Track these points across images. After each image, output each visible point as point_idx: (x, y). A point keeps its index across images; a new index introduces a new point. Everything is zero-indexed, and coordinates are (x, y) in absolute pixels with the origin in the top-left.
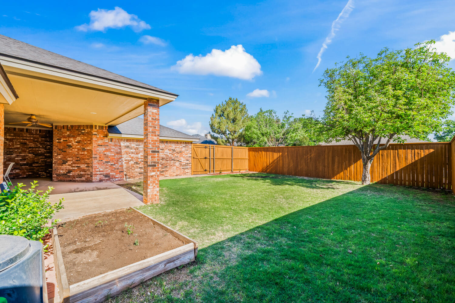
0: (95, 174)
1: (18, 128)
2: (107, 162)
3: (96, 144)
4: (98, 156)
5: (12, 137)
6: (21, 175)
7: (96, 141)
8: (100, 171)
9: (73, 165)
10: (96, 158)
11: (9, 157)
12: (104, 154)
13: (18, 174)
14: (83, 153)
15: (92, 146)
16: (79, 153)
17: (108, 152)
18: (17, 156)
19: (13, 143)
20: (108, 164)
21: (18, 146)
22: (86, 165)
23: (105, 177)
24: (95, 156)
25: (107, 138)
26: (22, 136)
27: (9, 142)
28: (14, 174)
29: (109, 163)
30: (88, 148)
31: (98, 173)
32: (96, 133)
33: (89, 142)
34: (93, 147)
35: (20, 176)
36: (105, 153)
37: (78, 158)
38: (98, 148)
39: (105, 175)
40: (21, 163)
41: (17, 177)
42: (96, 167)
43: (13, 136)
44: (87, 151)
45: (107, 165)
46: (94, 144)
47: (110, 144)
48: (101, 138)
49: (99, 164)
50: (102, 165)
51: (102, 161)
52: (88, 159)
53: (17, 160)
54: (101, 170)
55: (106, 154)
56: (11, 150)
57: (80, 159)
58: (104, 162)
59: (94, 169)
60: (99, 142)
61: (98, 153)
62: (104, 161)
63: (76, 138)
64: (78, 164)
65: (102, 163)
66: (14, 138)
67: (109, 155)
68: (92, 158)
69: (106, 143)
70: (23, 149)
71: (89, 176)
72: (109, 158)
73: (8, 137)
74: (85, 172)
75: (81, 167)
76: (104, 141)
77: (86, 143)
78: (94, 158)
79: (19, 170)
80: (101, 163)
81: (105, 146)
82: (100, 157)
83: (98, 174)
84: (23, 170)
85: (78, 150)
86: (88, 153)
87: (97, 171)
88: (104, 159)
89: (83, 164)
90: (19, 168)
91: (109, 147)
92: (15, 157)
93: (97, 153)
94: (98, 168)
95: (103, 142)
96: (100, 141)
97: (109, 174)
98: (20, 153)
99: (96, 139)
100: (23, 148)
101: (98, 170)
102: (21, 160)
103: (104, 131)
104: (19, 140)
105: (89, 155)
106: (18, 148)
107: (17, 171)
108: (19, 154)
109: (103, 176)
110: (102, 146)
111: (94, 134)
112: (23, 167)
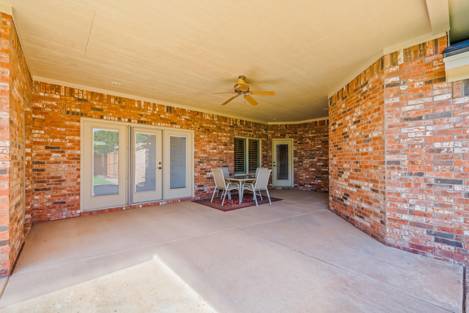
0: (395, 221)
1: (320, 121)
2: (443, 181)
3: (397, 115)
4: (404, 158)
5: (314, 135)
6: (322, 187)
7: (396, 105)
8: (412, 213)
9: (352, 181)
10: (398, 163)
11: (311, 162)
12: (432, 151)
13: (319, 185)
14: (365, 150)
15: (383, 125)
16: (358, 150)
17: (450, 139)
18: (319, 160)
19: (315, 142)
20: (450, 191)
21: (320, 146)
22: (371, 185)
23: (437, 240)
24: (394, 158)
25: (444, 85)
26: (323, 132)
27: (312, 142)
28: (316, 185)
29: (457, 188)
30: (375, 135)
31: (405, 217)
32: (396, 79)
33: (376, 115)
34: (386, 127)
35: (322, 189)
36: (437, 145)
37: (357, 163)
38: (404, 131)
39: (435, 230)
40: (322, 170)
41: (319, 189)
42: (399, 194)
43: (314, 133)
44: (374, 144)
45: (445, 194)
46: (390, 119)
47: (459, 105)
48: (416, 90)
49: (408, 185)
50: (422, 191)
51: (421, 174)
52: (376, 167)
53: (319, 165)
54: (418, 208)
55: (439, 150)
56: (313, 152)
57: (360, 166)
58: (433, 181)
59: (390, 200)
60: (408, 108)
61: (405, 145)
62: (431, 176)
63: (354, 112)
64: (357, 179)
65: (423, 186)
66: (316, 135)
67: (457, 151)
68: (384, 163)
69: (442, 103)
70: (324, 150)
71: (378, 220)
72: (459, 164)
73: (310, 135)
74: (370, 203)
75: (363, 188)
76: (429, 100)
77: (369, 119)
78: (389, 163)
79: (321, 180)
80: (417, 185)
81: (434, 117)
82: (413, 163)
83: (404, 222)
84: (325, 180)
85: (358, 143)
86: (375, 149)
87: (403, 212)
88: (430, 169)
89: (367, 180)
90: (321, 177)
91: (453, 119)
92: (317, 162)
93: (400, 147)
94: (405, 202)
95: (426, 105)
96: (410, 102)
97: (460, 232)
98: (322, 156)
99: (397, 100)
100: (325, 148)
101: (405, 206)
102: (322, 166)
103: (428, 59)
104: (320, 138)
105: (376, 154)
106: (319, 149)
107: (319, 181)
108: (320, 158)
109: (429, 233)
110: (420, 118)
111: (388, 86)
112: (324, 175)
